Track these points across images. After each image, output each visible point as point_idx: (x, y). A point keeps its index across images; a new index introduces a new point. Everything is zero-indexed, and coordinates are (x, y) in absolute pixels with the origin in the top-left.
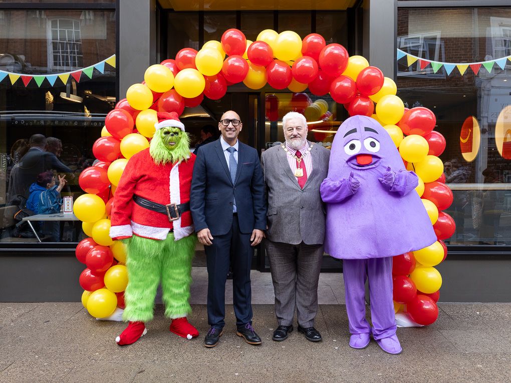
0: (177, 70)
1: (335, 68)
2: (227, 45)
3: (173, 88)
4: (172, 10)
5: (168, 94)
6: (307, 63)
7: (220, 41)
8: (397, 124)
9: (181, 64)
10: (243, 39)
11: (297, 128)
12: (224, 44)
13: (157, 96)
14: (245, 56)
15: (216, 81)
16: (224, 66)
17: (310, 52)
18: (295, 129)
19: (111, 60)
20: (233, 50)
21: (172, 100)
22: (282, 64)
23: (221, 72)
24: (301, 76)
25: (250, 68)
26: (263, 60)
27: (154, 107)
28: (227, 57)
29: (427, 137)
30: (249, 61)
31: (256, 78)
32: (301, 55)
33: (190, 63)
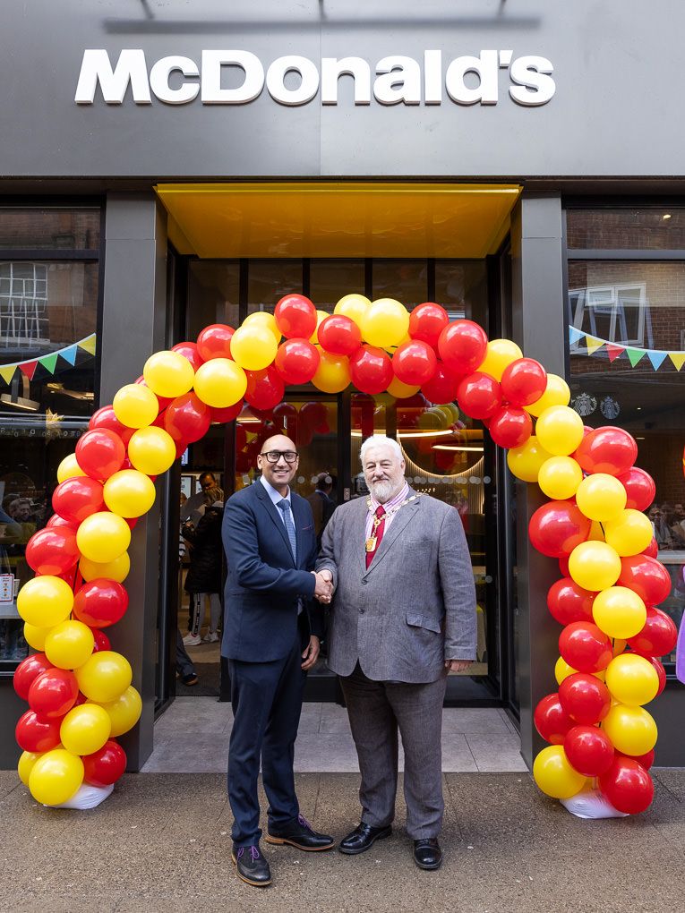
0: (199, 362)
1: (465, 361)
2: (284, 321)
3: (192, 390)
4: (195, 257)
5: (182, 401)
6: (420, 352)
7: (271, 313)
8: (572, 456)
9: (204, 351)
10: (311, 311)
11: (382, 464)
12: (278, 318)
13: (164, 403)
14: (314, 339)
15: (267, 379)
16: (279, 355)
17: (425, 333)
18: (378, 465)
19: (88, 344)
20: (294, 328)
21: (189, 410)
22: (377, 351)
23: (273, 364)
24: (410, 373)
25: (323, 358)
26: (345, 345)
27: (159, 422)
28: (283, 340)
29: (622, 478)
30: (319, 347)
31: (333, 374)
32: (408, 338)
33: (221, 349)
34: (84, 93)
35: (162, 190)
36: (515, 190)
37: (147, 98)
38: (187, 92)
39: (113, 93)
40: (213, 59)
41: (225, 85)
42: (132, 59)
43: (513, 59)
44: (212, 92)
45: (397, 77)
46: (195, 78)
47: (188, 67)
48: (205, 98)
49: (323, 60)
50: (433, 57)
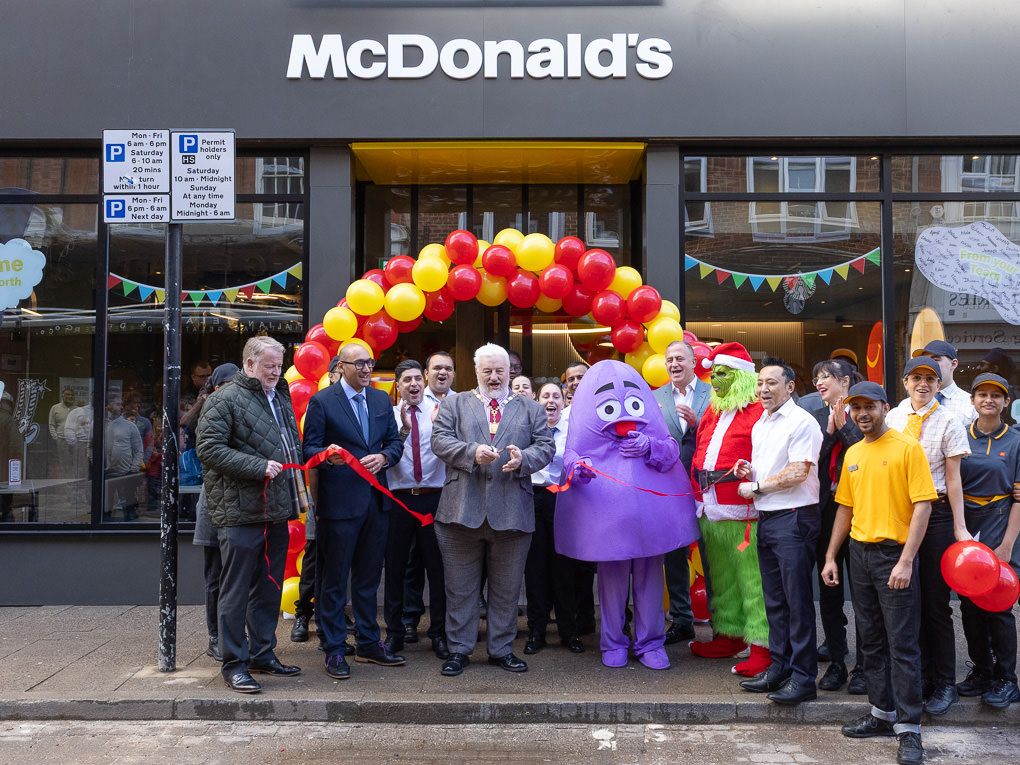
0: (387, 286)
1: (600, 279)
2: (453, 250)
3: (383, 308)
5: (376, 317)
6: (562, 274)
7: (443, 244)
9: (391, 278)
10: (474, 242)
11: (498, 371)
12: (449, 249)
13: (362, 320)
14: (478, 262)
15: (440, 298)
16: (450, 278)
17: (565, 259)
18: (494, 372)
19: (296, 270)
20: (462, 256)
21: (382, 324)
22: (527, 274)
23: (445, 286)
24: (554, 289)
25: (485, 279)
26: (503, 267)
27: (359, 334)
28: (450, 269)
30: (483, 271)
31: (493, 291)
32: (553, 262)
33: (404, 275)
34: (294, 71)
35: (356, 147)
36: (641, 147)
37: (344, 75)
38: (376, 70)
39: (317, 71)
40: (397, 42)
41: (408, 63)
42: (332, 42)
43: (638, 42)
44: (397, 69)
45: (544, 56)
46: (383, 58)
47: (377, 48)
48: (391, 74)
49: (486, 42)
50: (574, 40)
